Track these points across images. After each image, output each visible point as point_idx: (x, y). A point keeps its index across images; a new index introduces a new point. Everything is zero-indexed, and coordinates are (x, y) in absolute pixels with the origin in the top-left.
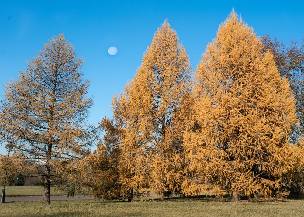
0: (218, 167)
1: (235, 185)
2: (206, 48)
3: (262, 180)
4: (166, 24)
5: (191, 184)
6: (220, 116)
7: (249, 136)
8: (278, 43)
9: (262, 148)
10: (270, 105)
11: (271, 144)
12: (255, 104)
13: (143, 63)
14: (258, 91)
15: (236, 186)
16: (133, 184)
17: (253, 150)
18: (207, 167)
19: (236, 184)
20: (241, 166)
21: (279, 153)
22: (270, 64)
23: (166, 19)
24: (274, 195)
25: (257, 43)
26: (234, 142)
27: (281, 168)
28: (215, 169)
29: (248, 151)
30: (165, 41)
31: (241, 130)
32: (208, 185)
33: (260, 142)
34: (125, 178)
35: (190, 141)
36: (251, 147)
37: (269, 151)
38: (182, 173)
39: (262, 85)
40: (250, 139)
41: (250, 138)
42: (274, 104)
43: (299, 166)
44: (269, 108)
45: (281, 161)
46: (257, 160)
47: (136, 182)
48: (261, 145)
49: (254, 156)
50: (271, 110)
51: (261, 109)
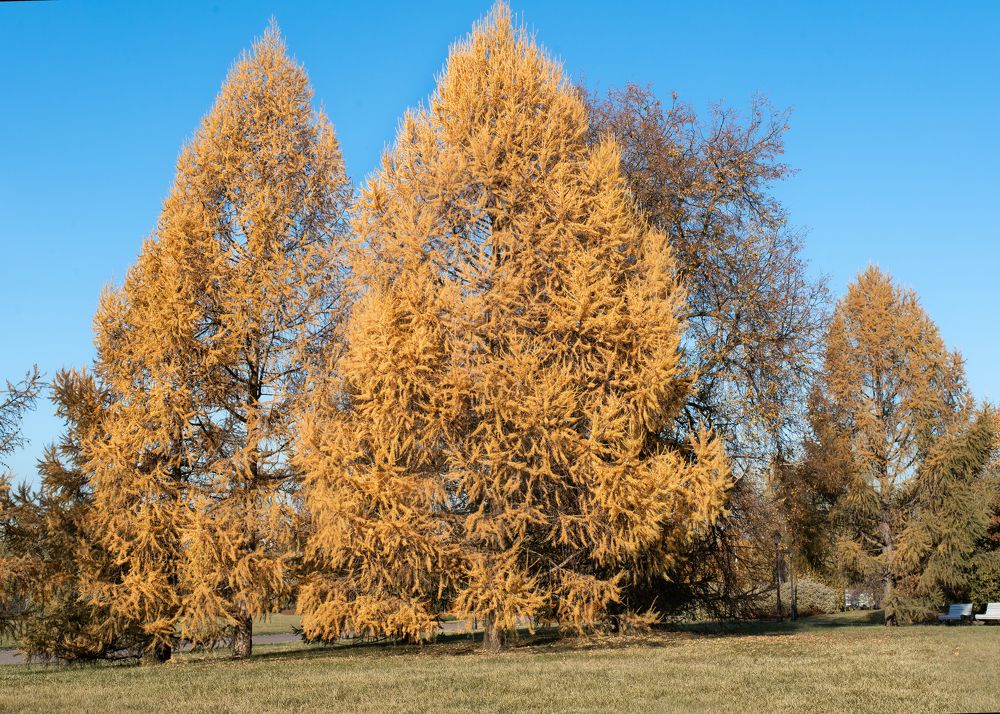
0: (402, 537)
1: (464, 597)
2: (397, 126)
3: (566, 576)
4: (271, 41)
5: (329, 596)
6: (417, 362)
7: (508, 427)
8: (679, 113)
9: (556, 468)
10: (586, 325)
11: (586, 454)
12: (544, 319)
13: (180, 176)
14: (554, 276)
15: (470, 599)
16: (125, 605)
17: (525, 476)
18: (368, 537)
19: (470, 593)
20: (487, 532)
21: (609, 484)
22: (605, 184)
23: (272, 20)
24: (613, 627)
25: (568, 112)
26: (461, 450)
27: (620, 535)
28: (393, 543)
29: (510, 481)
30: (259, 99)
31: (483, 408)
32: (384, 599)
33: (549, 449)
34: (98, 583)
35: (319, 448)
36: (519, 466)
37: (578, 477)
38: (298, 560)
39: (566, 253)
40: (515, 440)
41: (512, 436)
42: (599, 321)
43: (690, 527)
44: (583, 332)
45: (617, 510)
46: (541, 511)
47: (134, 597)
48: (552, 459)
49: (529, 497)
50: (593, 341)
51: (559, 335)
